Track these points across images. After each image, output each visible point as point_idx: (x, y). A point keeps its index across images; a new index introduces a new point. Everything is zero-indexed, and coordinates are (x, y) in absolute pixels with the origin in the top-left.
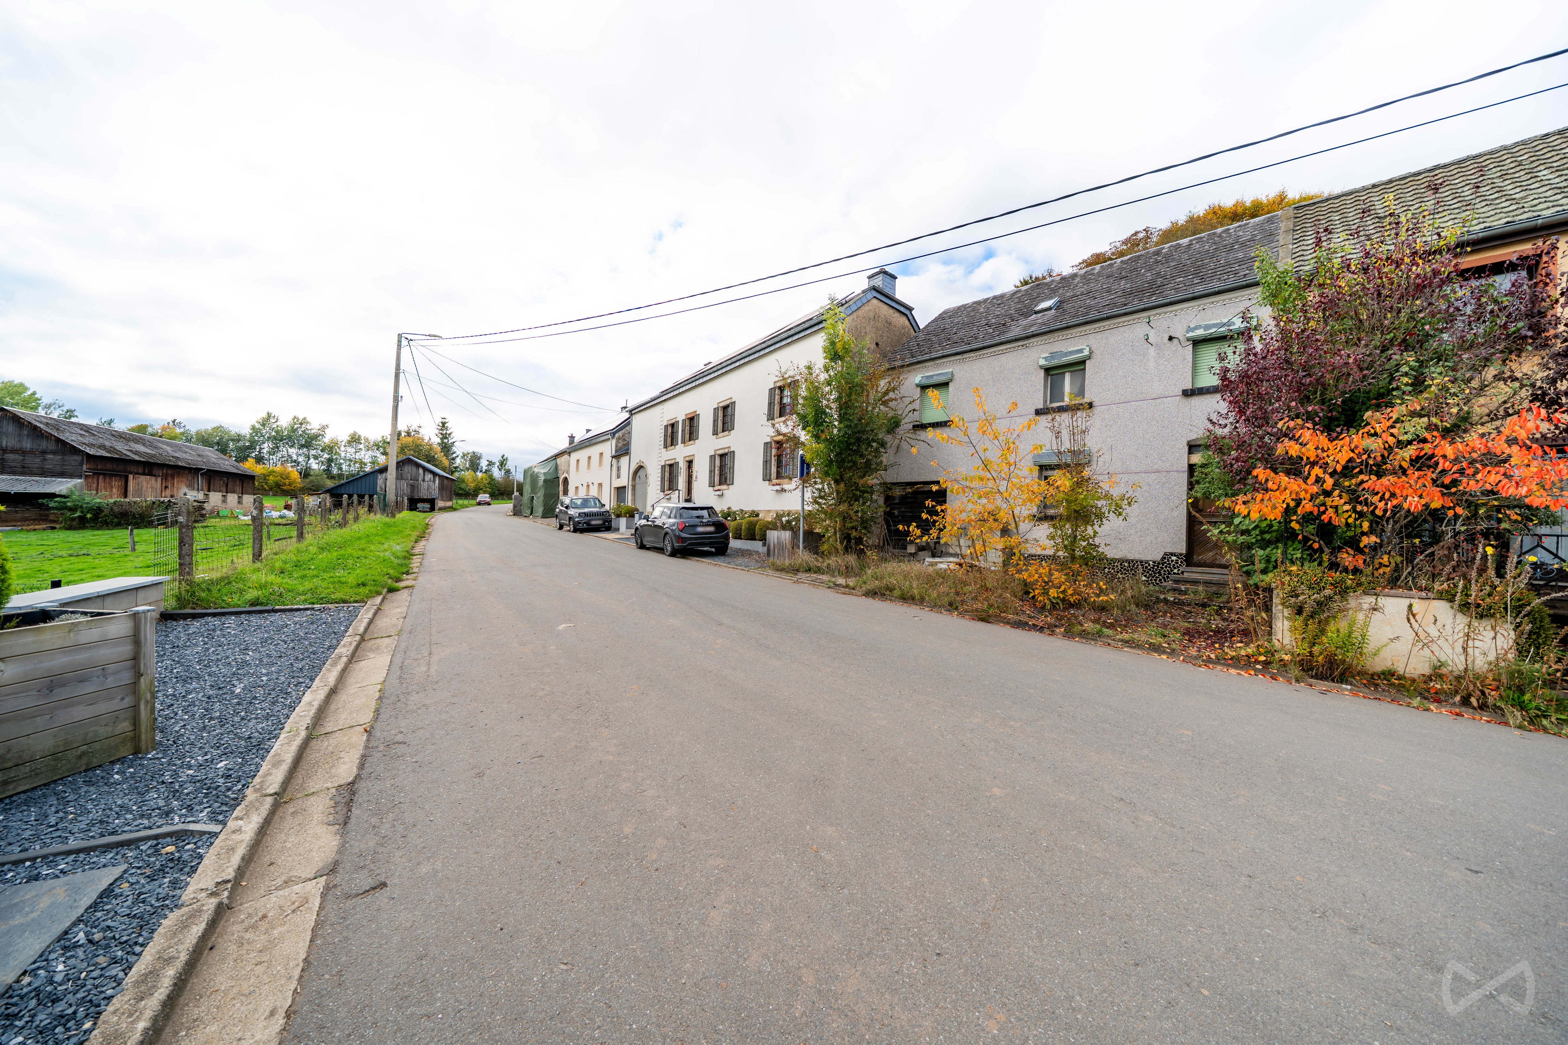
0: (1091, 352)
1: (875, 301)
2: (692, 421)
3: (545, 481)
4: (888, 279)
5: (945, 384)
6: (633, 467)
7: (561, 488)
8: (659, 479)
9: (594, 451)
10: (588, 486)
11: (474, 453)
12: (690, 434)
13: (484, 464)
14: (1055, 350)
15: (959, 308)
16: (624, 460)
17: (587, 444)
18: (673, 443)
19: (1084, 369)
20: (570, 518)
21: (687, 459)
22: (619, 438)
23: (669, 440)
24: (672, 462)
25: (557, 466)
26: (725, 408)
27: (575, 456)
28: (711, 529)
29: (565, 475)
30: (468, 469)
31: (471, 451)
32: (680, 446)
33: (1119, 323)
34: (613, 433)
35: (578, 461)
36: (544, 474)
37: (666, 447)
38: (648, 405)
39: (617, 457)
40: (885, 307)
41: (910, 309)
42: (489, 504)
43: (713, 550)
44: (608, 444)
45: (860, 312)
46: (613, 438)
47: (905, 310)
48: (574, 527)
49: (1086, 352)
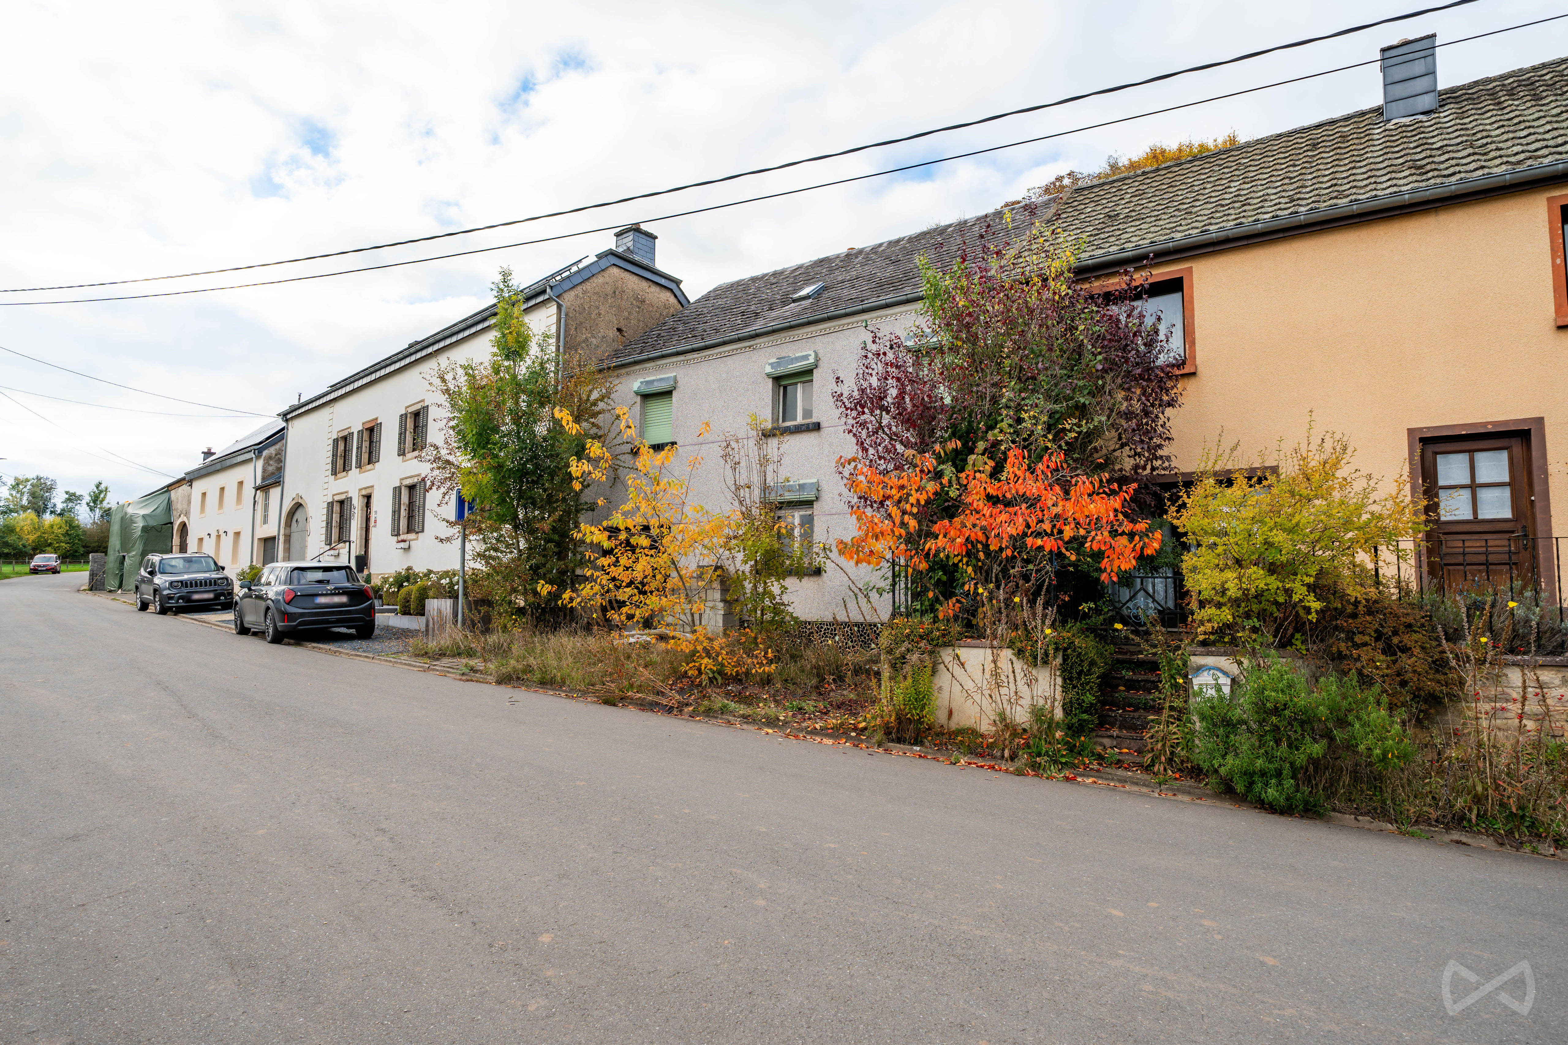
0: (817, 359)
1: (615, 271)
2: (372, 431)
3: (145, 529)
4: (643, 240)
5: (667, 394)
6: (287, 505)
7: (176, 540)
8: (324, 524)
9: (229, 479)
10: (219, 536)
11: (39, 479)
12: (370, 453)
13: (58, 500)
14: (783, 355)
15: (732, 285)
16: (275, 493)
17: (218, 466)
18: (345, 468)
19: (812, 381)
20: (155, 591)
21: (364, 492)
22: (270, 458)
23: (340, 462)
24: (343, 497)
25: (169, 504)
26: (417, 414)
27: (199, 486)
28: (344, 599)
29: (183, 518)
30: (25, 509)
31: (31, 475)
32: (354, 471)
33: (844, 325)
34: (259, 448)
35: (204, 494)
36: (144, 516)
37: (334, 473)
38: (310, 406)
39: (264, 488)
40: (634, 279)
41: (677, 282)
42: (55, 571)
43: (353, 631)
44: (249, 468)
45: (588, 286)
46: (258, 457)
47: (671, 284)
48: (161, 605)
49: (812, 360)
